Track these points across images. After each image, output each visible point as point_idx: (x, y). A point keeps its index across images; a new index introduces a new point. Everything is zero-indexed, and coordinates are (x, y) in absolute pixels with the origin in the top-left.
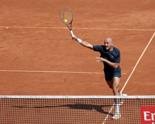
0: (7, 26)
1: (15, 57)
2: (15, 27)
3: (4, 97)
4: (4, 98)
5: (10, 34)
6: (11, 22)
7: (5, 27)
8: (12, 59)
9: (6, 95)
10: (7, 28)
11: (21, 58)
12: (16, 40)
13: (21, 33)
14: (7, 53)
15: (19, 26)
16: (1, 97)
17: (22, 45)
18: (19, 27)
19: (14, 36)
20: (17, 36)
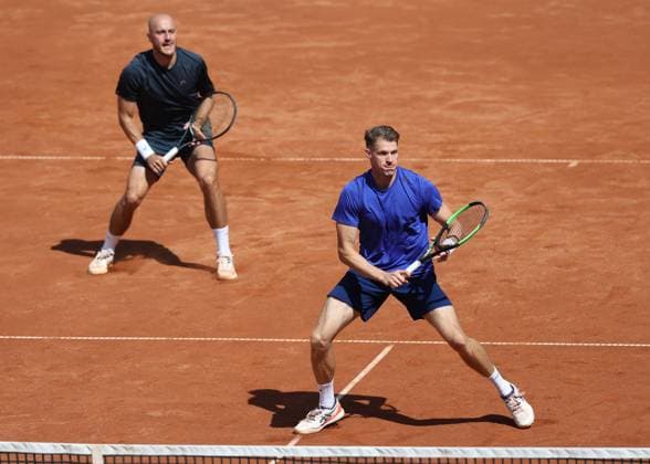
0: (573, 159)
1: (609, 288)
2: (605, 160)
3: (567, 456)
4: (567, 459)
5: (585, 190)
6: (590, 140)
7: (565, 161)
8: (596, 295)
9: (576, 446)
10: (574, 163)
11: (634, 289)
12: (611, 214)
13: (632, 185)
14: (575, 269)
15: (624, 157)
16: (556, 456)
17: (637, 238)
18: (621, 161)
19: (602, 200)
20: (617, 200)
